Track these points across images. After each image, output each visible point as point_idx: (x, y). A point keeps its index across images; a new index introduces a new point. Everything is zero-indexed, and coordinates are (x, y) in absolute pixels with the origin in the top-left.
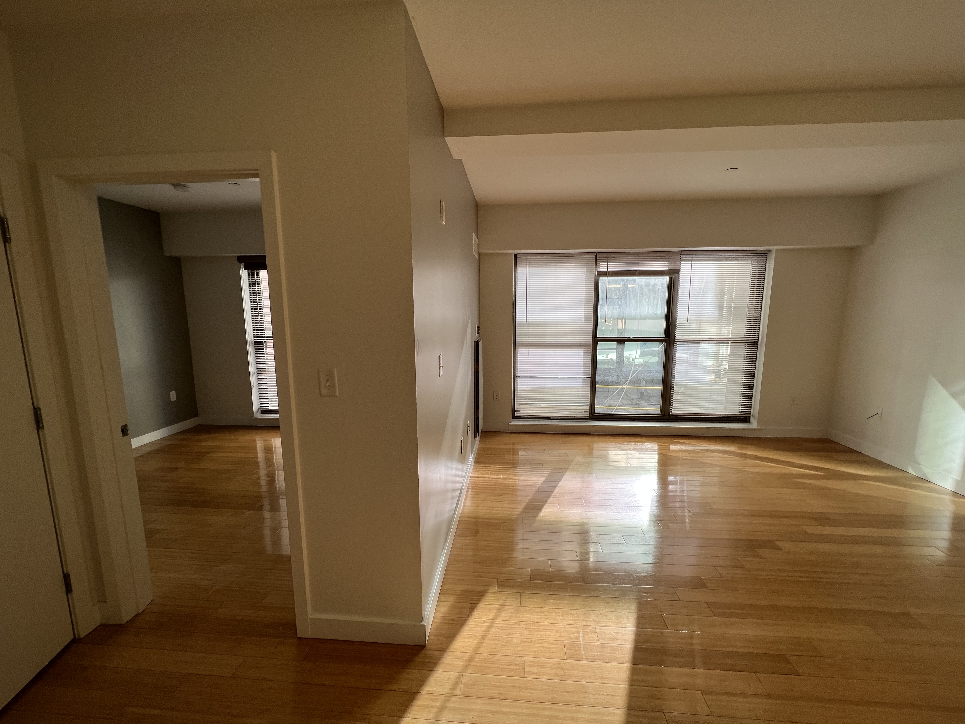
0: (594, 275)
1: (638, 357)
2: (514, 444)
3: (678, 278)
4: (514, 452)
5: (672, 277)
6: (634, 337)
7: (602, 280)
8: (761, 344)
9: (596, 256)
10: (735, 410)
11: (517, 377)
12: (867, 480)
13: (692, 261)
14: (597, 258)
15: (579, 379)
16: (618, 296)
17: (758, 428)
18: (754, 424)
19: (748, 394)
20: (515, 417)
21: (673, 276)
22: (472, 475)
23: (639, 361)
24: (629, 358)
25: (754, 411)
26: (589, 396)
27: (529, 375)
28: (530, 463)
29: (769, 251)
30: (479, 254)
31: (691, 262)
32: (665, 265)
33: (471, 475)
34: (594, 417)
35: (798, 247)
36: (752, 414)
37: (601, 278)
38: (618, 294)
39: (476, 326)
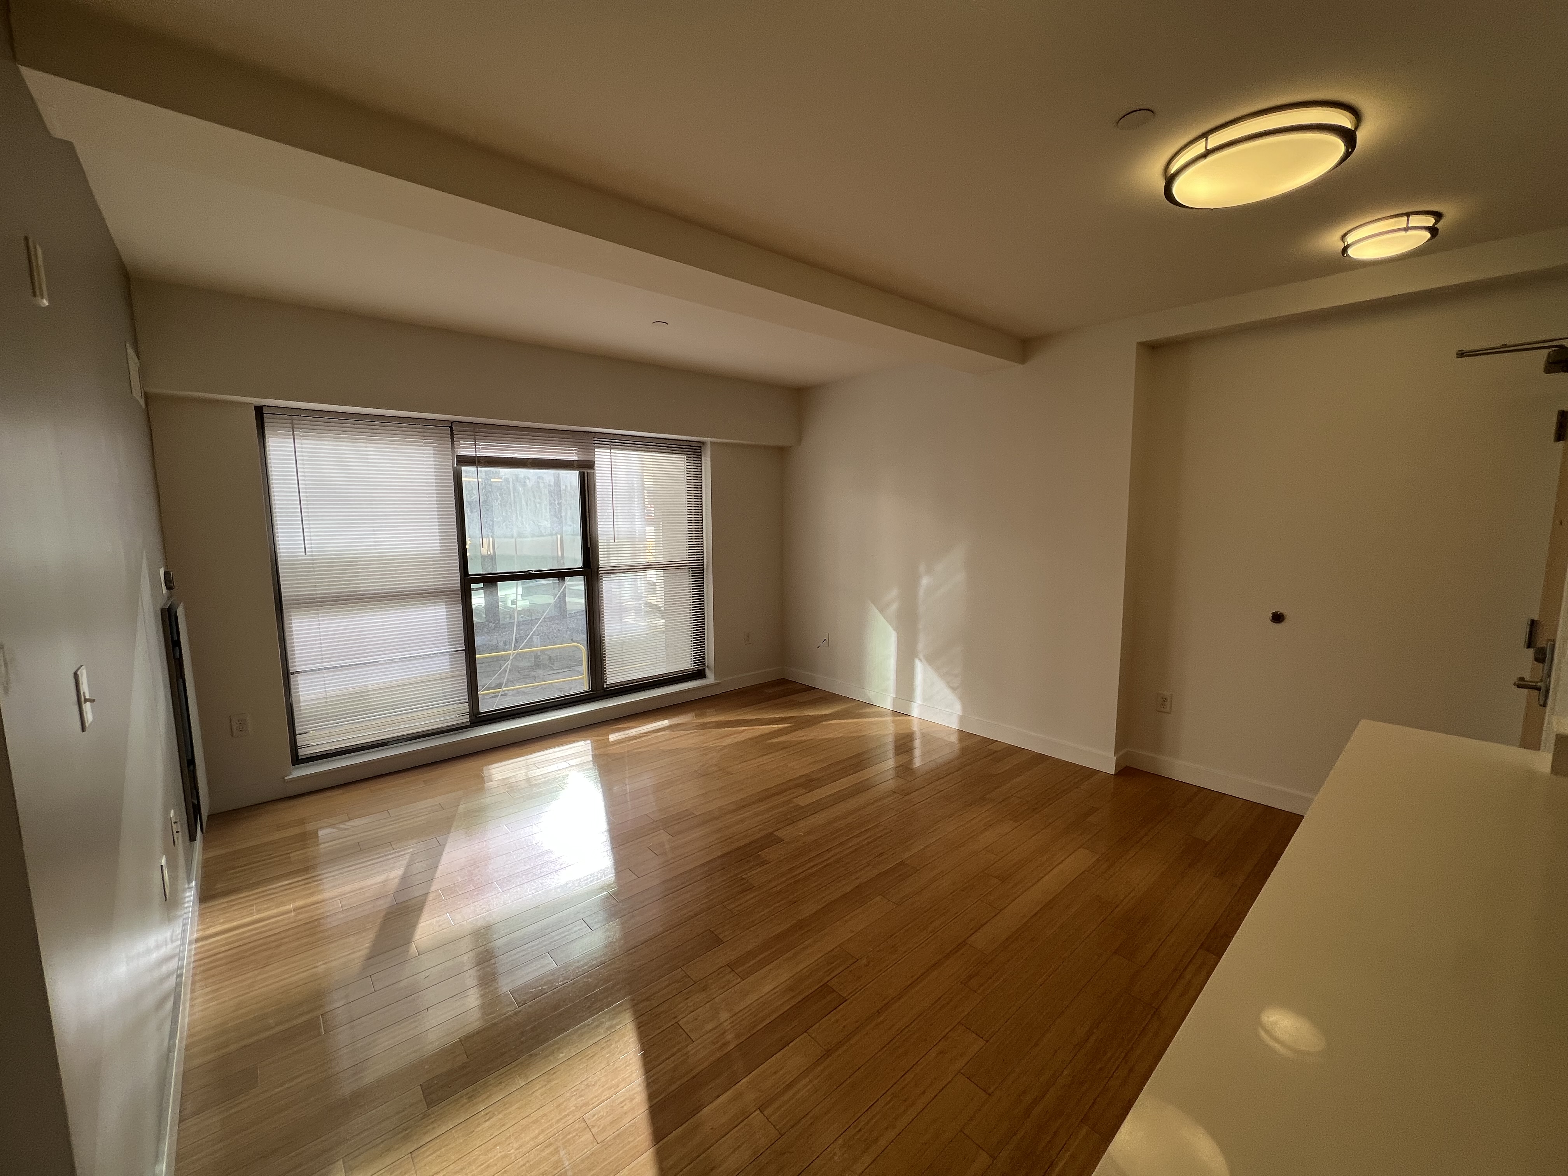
0: (450, 464)
1: (519, 597)
2: (302, 822)
3: (594, 474)
4: (307, 838)
5: (584, 472)
6: (535, 571)
7: (466, 472)
8: (707, 569)
9: (451, 427)
10: (685, 663)
11: (293, 673)
12: (830, 720)
13: (611, 449)
14: (454, 432)
15: (441, 656)
16: (499, 501)
17: (716, 681)
18: (711, 678)
19: (699, 639)
20: (297, 760)
21: (586, 471)
22: (200, 934)
23: (523, 604)
24: (504, 602)
25: (708, 660)
26: (466, 684)
27: (326, 665)
28: (361, 850)
29: (703, 443)
30: (147, 397)
31: (609, 451)
32: (573, 453)
33: (195, 936)
34: (478, 719)
35: (733, 441)
36: (706, 664)
37: (464, 469)
38: (499, 497)
39: (162, 571)
